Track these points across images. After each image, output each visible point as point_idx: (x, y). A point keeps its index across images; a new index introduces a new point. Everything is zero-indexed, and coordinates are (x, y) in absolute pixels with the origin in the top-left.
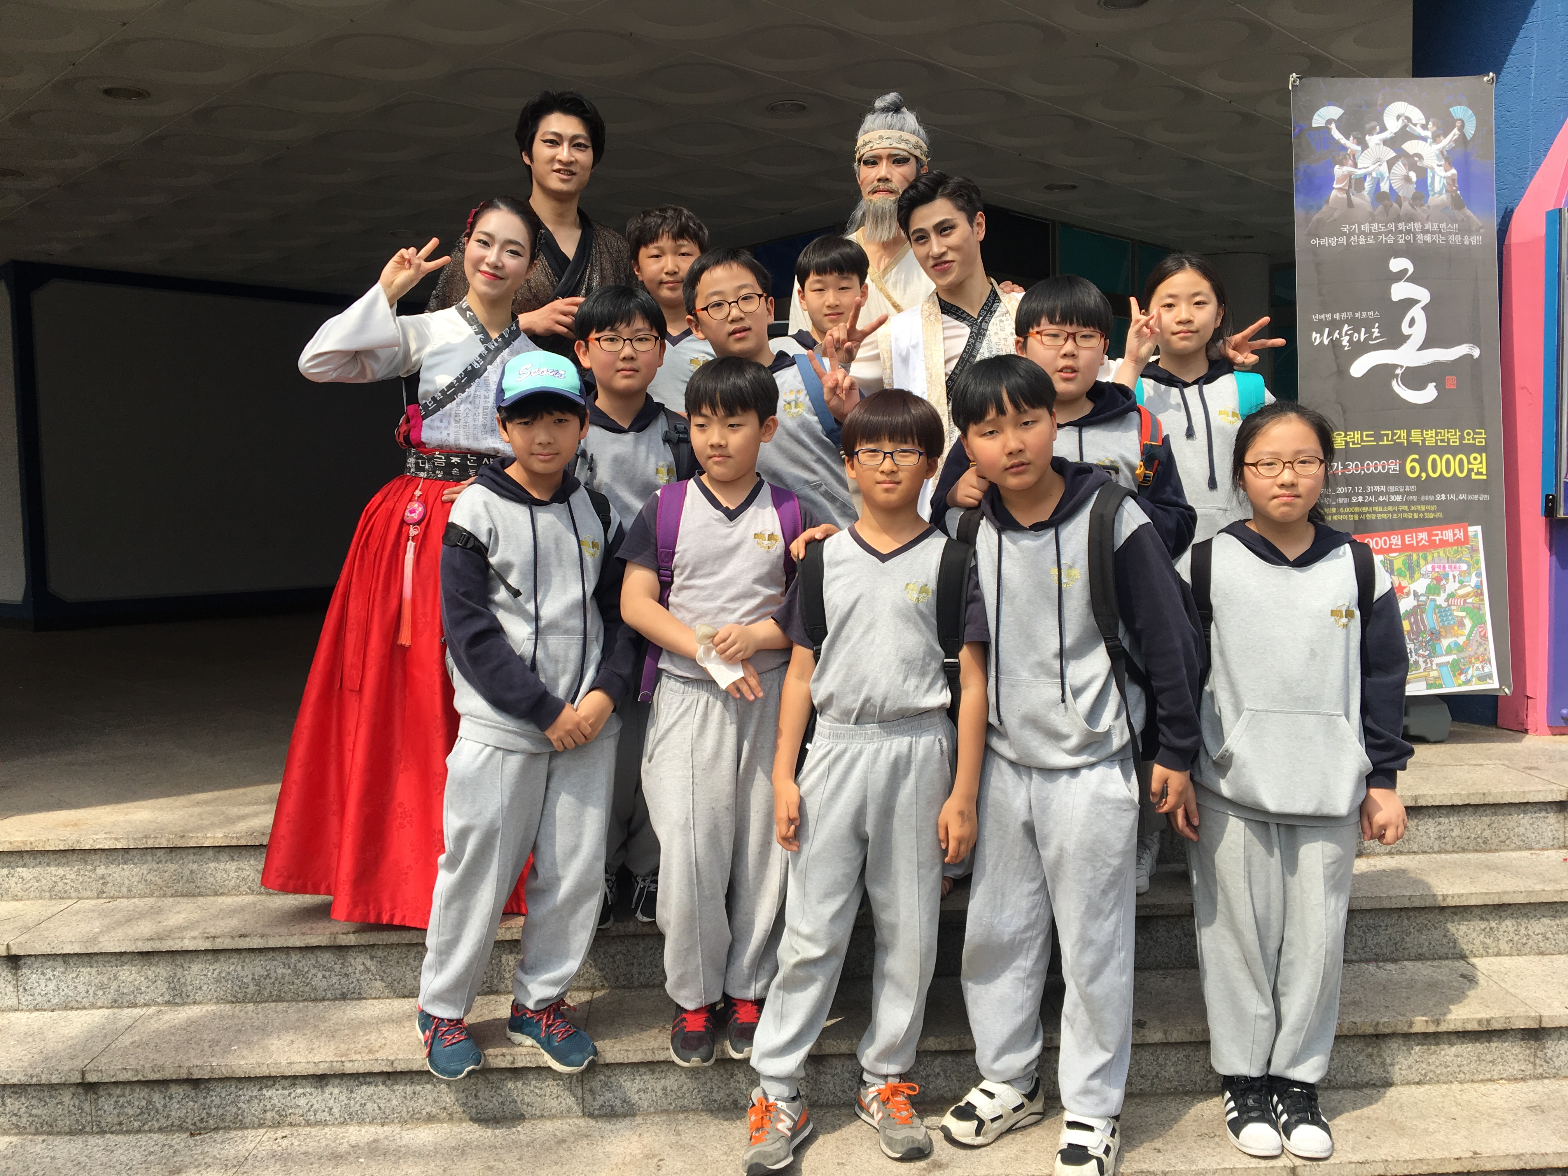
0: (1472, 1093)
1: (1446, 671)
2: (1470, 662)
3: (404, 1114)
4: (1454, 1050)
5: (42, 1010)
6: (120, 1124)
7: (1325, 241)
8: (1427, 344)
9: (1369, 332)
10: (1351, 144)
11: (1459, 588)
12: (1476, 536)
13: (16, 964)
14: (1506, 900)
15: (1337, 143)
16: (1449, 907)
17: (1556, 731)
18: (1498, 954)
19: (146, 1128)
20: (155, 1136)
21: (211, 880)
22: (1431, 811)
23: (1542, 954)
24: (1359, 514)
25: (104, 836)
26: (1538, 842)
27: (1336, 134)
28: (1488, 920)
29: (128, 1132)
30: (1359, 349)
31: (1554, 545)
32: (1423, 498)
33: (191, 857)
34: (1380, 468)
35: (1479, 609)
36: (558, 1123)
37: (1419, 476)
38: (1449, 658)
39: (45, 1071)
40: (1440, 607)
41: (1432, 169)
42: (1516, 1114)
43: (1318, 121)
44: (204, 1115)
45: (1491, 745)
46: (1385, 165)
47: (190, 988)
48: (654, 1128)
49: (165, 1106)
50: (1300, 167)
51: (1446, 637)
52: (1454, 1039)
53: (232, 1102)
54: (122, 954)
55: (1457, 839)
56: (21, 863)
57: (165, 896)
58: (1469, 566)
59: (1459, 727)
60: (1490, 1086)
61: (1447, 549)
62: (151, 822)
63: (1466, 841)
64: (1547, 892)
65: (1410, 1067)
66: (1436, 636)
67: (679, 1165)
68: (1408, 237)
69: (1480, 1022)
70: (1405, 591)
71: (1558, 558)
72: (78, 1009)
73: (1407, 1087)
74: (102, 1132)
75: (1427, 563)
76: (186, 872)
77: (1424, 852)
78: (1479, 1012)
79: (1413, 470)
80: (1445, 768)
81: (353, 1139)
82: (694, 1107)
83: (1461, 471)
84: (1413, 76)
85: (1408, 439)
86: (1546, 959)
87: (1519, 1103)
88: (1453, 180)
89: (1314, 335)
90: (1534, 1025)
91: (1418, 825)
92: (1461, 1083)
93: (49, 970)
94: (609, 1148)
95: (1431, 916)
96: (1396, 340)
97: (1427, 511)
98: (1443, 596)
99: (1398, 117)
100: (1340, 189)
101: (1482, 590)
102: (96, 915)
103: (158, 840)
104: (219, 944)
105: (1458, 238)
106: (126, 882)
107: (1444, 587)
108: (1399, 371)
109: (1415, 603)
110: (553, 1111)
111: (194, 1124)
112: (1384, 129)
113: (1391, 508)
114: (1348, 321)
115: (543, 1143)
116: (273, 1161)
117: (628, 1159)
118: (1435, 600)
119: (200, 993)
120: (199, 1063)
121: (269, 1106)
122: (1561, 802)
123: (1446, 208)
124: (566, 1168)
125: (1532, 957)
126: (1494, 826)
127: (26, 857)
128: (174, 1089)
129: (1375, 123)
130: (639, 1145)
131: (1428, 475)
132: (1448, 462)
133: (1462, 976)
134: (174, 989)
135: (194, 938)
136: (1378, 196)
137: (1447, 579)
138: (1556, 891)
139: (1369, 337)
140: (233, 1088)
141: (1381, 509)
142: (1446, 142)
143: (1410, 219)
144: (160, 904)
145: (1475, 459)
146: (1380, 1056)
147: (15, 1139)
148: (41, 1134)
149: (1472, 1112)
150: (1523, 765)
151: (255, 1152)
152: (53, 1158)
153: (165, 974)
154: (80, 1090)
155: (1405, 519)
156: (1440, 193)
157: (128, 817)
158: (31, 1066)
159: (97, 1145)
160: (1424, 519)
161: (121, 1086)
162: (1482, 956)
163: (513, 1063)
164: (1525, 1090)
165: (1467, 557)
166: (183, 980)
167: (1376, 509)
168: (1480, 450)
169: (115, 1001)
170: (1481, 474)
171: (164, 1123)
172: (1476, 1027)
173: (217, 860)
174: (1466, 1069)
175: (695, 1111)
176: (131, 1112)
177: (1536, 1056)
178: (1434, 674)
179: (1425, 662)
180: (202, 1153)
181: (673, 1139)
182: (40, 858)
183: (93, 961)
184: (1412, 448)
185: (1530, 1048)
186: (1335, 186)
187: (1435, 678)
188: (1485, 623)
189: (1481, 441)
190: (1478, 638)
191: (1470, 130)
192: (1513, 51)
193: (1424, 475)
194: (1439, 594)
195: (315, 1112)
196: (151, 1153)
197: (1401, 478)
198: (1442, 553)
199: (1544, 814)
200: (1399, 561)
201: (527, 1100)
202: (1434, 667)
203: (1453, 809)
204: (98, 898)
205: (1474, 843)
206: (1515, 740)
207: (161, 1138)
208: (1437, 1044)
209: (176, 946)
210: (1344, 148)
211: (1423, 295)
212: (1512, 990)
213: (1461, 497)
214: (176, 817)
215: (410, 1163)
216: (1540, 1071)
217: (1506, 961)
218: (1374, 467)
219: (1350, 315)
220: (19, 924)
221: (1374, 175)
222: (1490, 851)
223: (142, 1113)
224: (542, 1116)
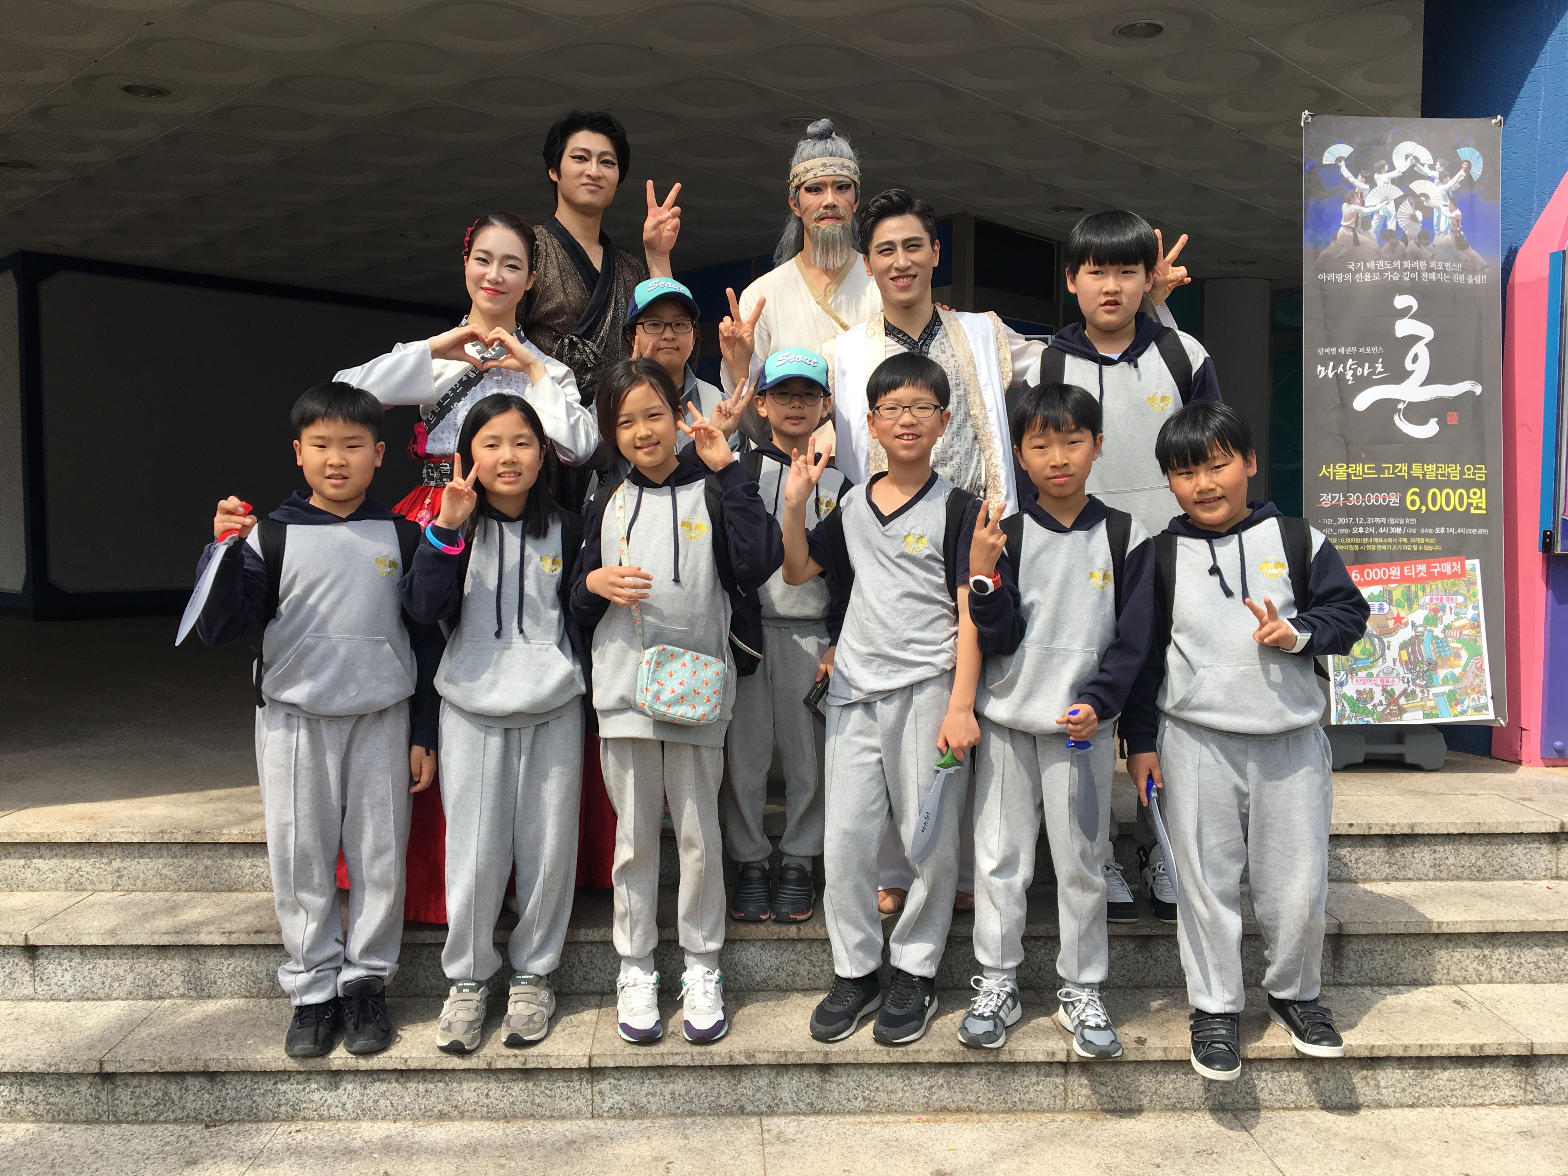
0: (1464, 1117)
1: (1443, 701)
2: (1466, 693)
3: (416, 1111)
4: (1446, 1074)
5: (57, 1000)
6: (136, 1114)
7: (1332, 277)
8: (1429, 381)
9: (1372, 367)
10: (1359, 183)
11: (1456, 620)
12: (1473, 569)
13: (34, 953)
14: (1500, 928)
15: (1346, 181)
16: (1443, 934)
17: (1549, 762)
18: (1491, 982)
19: (162, 1118)
20: (171, 1127)
21: (226, 875)
22: (1427, 839)
23: (1533, 982)
24: (1360, 544)
25: (121, 830)
26: (1531, 872)
27: (1346, 173)
28: (1482, 948)
29: (143, 1122)
30: (1363, 383)
31: (1549, 580)
32: (1422, 531)
33: (206, 853)
34: (1381, 500)
35: (1476, 641)
36: (568, 1124)
37: (1420, 509)
38: (1446, 689)
39: (64, 1060)
40: (1437, 638)
41: (1439, 209)
42: (1506, 1139)
43: (1329, 157)
44: (219, 1107)
45: (1486, 775)
46: (1392, 204)
47: (205, 982)
48: (662, 1131)
49: (181, 1097)
50: (1309, 203)
51: (1442, 668)
52: (1447, 1063)
53: (247, 1096)
54: (138, 947)
55: (1452, 867)
56: (37, 854)
57: (179, 890)
58: (1465, 598)
59: (1454, 757)
60: (1481, 1110)
61: (1446, 581)
62: (166, 817)
63: (1460, 870)
64: (1540, 920)
65: (1404, 1090)
66: (1432, 666)
67: (688, 1168)
68: (1413, 275)
69: (1473, 1047)
70: (1404, 621)
71: (1554, 593)
72: (93, 999)
73: (1400, 1110)
74: (118, 1122)
75: (1425, 594)
76: (201, 868)
77: (1420, 879)
78: (1472, 1038)
79: (1413, 503)
80: (1441, 797)
81: (366, 1135)
82: (701, 1111)
83: (1461, 505)
84: (1423, 116)
85: (1409, 473)
86: (1538, 987)
87: (1510, 1128)
88: (1458, 221)
89: (1319, 368)
90: (1524, 1052)
91: (1413, 853)
92: (1453, 1106)
93: (66, 961)
94: (618, 1150)
95: (1426, 942)
96: (1399, 375)
97: (1426, 543)
98: (1440, 627)
99: (1407, 157)
100: (1347, 227)
101: (1479, 623)
102: (111, 908)
103: (174, 836)
104: (234, 940)
105: (1462, 277)
106: (142, 875)
107: (1441, 618)
108: (1401, 406)
109: (1413, 634)
110: (563, 1112)
111: (209, 1116)
112: (1392, 168)
113: (1390, 540)
114: (1352, 356)
115: (553, 1143)
116: (288, 1154)
117: (637, 1161)
118: (1432, 631)
119: (215, 987)
120: (216, 1056)
121: (283, 1100)
122: (1554, 833)
123: (1451, 247)
124: (576, 1168)
125: (1523, 986)
126: (1488, 855)
127: (43, 848)
128: (190, 1081)
129: (1384, 162)
130: (648, 1148)
131: (1428, 509)
132: (1448, 496)
133: (1456, 1002)
134: (189, 982)
135: (211, 933)
136: (1384, 233)
137: (1444, 611)
138: (1549, 921)
139: (1373, 373)
140: (248, 1082)
141: (1381, 541)
142: (1452, 183)
143: (1416, 257)
144: (175, 898)
145: (1475, 494)
146: (1375, 1079)
147: (33, 1127)
148: (59, 1122)
149: (1465, 1135)
150: (1518, 795)
151: (270, 1145)
152: (71, 1146)
153: (180, 968)
154: (97, 1079)
155: (1404, 551)
156: (1445, 233)
157: (144, 812)
158: (49, 1054)
159: (114, 1134)
160: (1423, 551)
161: (138, 1077)
162: (1475, 983)
163: (524, 1064)
164: (1517, 1116)
165: (1463, 591)
166: (197, 974)
167: (1376, 540)
168: (1480, 485)
169: (131, 993)
170: (1480, 508)
171: (179, 1113)
172: (1469, 1053)
173: (233, 857)
174: (1458, 1093)
175: (702, 1115)
176: (147, 1103)
177: (1527, 1082)
178: (1431, 704)
179: (1422, 691)
180: (217, 1145)
181: (682, 1142)
182: (57, 850)
183: (110, 954)
184: (1413, 481)
185: (1521, 1075)
186: (1343, 223)
187: (1432, 708)
188: (1481, 655)
189: (1481, 476)
190: (1474, 669)
191: (1477, 171)
192: (1521, 95)
193: (1424, 508)
194: (1436, 626)
195: (329, 1107)
196: (167, 1144)
197: (1401, 511)
198: (1440, 586)
199: (1537, 845)
200: (1398, 592)
201: (537, 1100)
202: (1431, 697)
203: (1449, 838)
204: (113, 890)
205: (1468, 871)
206: (1508, 771)
207: (177, 1128)
208: (1431, 1068)
209: (193, 940)
210: (1352, 186)
211: (1427, 332)
212: (1504, 1017)
213: (1459, 531)
214: (191, 813)
215: (423, 1159)
216: (1531, 1097)
217: (1498, 989)
218: (1375, 499)
219: (1354, 350)
220: (37, 915)
221: (1381, 213)
222: (1484, 879)
223: (158, 1104)
224: (552, 1117)
